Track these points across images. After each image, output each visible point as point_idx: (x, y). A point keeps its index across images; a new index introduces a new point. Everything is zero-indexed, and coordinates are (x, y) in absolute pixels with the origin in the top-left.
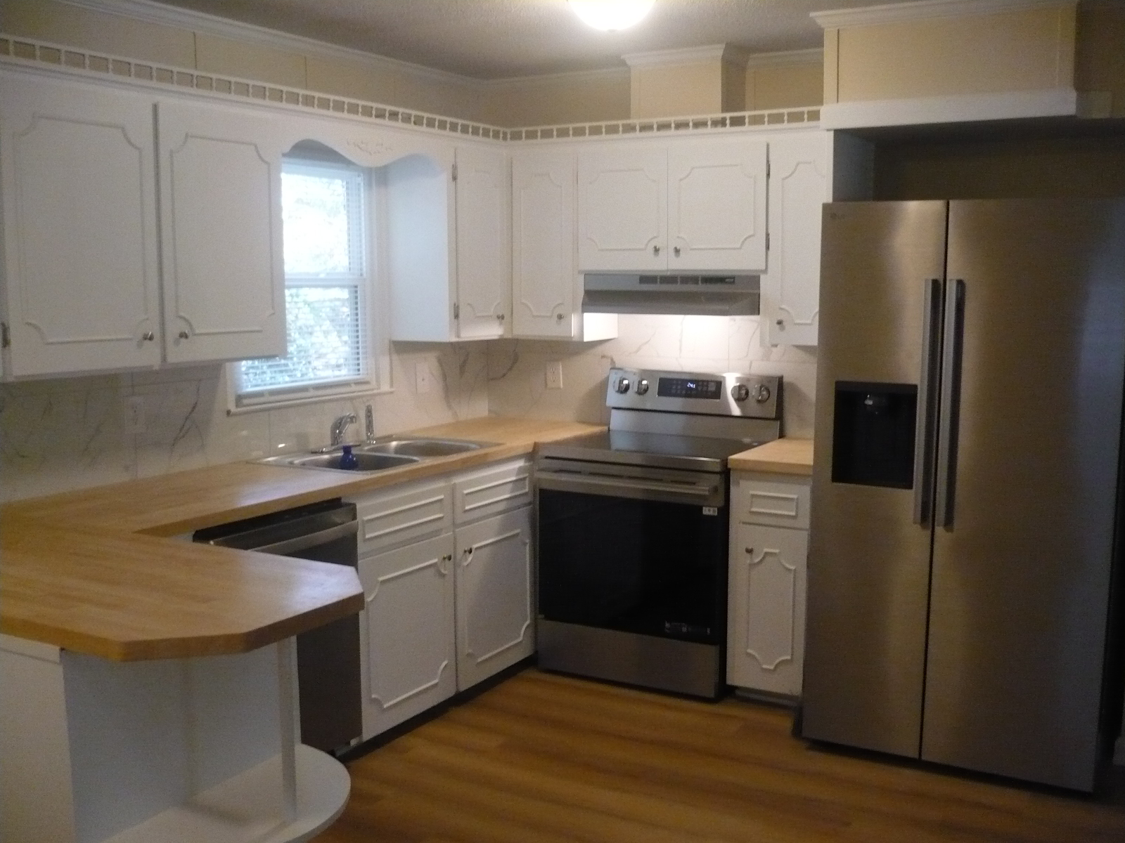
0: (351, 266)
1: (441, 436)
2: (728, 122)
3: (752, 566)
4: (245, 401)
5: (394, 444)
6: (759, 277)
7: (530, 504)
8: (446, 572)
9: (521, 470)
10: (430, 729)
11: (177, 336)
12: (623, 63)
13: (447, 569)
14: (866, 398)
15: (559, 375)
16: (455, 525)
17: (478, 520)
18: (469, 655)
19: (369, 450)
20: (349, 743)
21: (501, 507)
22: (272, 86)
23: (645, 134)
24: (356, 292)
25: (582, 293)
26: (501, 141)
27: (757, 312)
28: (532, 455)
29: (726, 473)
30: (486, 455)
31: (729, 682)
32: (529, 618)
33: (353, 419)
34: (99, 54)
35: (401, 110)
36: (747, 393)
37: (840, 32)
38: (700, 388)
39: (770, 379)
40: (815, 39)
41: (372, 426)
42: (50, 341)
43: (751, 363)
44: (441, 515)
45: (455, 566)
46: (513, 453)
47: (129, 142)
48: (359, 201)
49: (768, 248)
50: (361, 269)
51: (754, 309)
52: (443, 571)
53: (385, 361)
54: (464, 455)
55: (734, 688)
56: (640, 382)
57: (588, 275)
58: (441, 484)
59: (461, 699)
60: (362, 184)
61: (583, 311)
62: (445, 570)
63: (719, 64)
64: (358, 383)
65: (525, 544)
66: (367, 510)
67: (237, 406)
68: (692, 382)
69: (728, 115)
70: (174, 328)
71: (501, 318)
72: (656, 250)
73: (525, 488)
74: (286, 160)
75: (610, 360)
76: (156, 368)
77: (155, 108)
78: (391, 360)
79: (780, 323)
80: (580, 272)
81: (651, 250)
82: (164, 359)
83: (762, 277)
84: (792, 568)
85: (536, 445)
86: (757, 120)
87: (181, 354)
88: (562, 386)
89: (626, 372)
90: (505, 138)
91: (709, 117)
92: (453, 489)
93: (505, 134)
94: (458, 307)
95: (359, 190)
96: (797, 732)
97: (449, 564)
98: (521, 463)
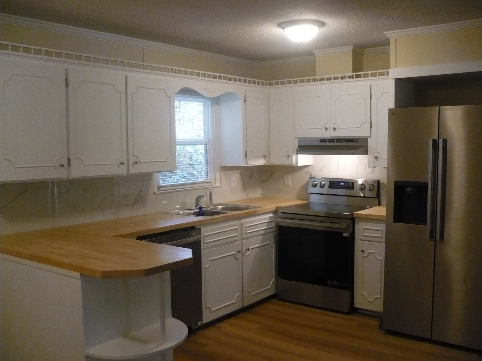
0: (205, 136)
1: (239, 204)
2: (354, 76)
3: (364, 257)
4: (161, 189)
5: (220, 207)
6: (367, 139)
7: (274, 231)
8: (238, 258)
9: (271, 218)
10: (232, 321)
11: (133, 163)
12: (313, 54)
13: (239, 256)
14: (407, 188)
15: (289, 180)
16: (243, 239)
17: (252, 237)
18: (248, 292)
19: (210, 209)
20: (197, 324)
21: (262, 232)
22: (171, 67)
23: (322, 82)
24: (207, 146)
25: (297, 146)
26: (265, 86)
27: (367, 153)
28: (275, 212)
29: (353, 219)
30: (256, 211)
31: (355, 306)
32: (274, 278)
33: (203, 196)
34: (105, 58)
35: (223, 75)
36: (365, 187)
37: (397, 40)
38: (345, 185)
39: (374, 181)
40: (387, 43)
41: (212, 200)
42: (86, 164)
43: (367, 175)
44: (237, 235)
45: (242, 255)
46: (266, 211)
47: (116, 90)
48: (208, 111)
49: (371, 127)
50: (209, 138)
51: (366, 152)
52: (237, 257)
53: (218, 174)
54: (246, 211)
55: (358, 309)
56: (321, 183)
57: (300, 139)
58: (237, 222)
59: (244, 310)
60: (209, 104)
61: (297, 154)
62: (238, 256)
63: (351, 53)
64: (207, 182)
65: (273, 248)
66: (205, 231)
67: (158, 191)
68: (342, 182)
69: (354, 74)
70: (132, 160)
71: (265, 157)
72: (326, 129)
73: (272, 225)
74: (176, 95)
75: (310, 174)
76: (125, 175)
77: (126, 77)
78: (220, 174)
79: (376, 158)
80: (296, 138)
81: (324, 129)
82: (128, 171)
83: (369, 139)
84: (380, 258)
85: (277, 207)
86: (366, 76)
87: (135, 170)
88: (290, 185)
89: (316, 178)
90: (266, 85)
91: (347, 75)
92: (242, 225)
93: (266, 83)
94: (247, 152)
95: (208, 106)
96: (381, 327)
97: (240, 254)
98: (271, 215)
